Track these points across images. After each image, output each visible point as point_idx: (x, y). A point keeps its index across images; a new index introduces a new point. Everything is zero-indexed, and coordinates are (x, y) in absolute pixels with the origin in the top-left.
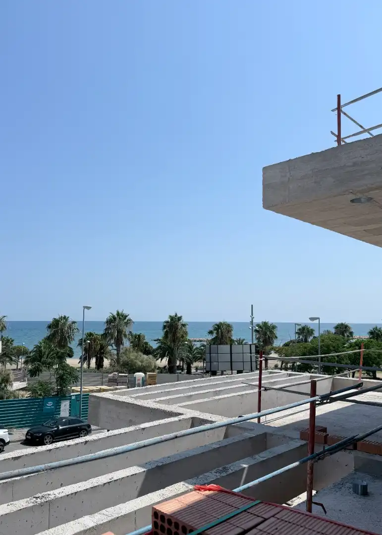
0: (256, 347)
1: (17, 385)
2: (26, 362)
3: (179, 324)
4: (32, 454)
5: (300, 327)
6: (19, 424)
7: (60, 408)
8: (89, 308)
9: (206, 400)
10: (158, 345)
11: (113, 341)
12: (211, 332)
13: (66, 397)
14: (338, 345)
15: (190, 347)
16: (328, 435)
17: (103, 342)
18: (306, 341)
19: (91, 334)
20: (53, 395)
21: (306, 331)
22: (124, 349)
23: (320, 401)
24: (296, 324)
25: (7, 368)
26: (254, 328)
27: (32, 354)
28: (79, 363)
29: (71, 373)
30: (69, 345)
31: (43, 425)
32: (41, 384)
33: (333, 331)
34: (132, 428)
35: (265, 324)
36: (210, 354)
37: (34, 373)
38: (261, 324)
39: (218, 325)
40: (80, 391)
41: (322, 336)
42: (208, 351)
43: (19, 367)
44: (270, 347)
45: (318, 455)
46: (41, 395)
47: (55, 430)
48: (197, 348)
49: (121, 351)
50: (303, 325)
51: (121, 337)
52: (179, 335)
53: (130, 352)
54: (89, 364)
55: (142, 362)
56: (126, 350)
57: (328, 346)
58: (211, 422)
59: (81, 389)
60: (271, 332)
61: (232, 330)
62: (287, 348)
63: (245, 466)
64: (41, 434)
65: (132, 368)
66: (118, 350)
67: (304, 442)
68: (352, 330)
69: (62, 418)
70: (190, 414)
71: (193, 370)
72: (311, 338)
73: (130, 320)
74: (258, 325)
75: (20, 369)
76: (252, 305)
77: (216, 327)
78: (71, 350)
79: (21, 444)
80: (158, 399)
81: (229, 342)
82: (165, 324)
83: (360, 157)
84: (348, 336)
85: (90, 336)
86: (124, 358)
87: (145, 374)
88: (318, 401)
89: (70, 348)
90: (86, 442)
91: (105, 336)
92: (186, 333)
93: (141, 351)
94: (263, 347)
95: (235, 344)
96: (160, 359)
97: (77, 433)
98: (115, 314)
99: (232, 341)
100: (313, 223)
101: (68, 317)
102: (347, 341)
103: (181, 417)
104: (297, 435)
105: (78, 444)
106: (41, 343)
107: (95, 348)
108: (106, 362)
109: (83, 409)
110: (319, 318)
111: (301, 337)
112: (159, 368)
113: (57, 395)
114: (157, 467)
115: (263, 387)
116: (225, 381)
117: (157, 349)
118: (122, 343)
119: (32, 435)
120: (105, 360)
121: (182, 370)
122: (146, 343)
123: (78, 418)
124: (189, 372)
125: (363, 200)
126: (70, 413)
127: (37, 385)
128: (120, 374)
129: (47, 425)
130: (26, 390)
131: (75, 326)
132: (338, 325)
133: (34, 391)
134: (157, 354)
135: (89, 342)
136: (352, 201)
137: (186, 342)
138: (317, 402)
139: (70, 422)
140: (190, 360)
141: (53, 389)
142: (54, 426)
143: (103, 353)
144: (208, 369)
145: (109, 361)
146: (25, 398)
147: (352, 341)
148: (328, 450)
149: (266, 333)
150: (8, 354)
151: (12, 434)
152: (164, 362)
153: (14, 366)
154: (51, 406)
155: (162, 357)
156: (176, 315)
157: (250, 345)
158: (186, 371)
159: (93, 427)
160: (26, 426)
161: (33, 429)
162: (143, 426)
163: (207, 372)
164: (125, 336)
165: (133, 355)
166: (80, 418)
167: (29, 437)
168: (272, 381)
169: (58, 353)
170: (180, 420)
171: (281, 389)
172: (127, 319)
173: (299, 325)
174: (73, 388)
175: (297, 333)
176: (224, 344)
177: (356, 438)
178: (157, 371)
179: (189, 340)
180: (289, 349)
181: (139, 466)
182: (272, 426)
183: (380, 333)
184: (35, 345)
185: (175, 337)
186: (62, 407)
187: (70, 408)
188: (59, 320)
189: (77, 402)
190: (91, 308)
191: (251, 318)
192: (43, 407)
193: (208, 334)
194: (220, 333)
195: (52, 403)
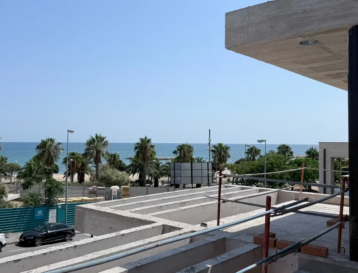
0: (213, 164)
1: (11, 196)
2: (18, 177)
3: (149, 145)
4: (30, 257)
5: (249, 148)
6: (13, 229)
7: (48, 216)
8: (72, 132)
9: (174, 210)
10: (130, 163)
11: (92, 160)
12: (175, 152)
13: (54, 206)
14: (280, 163)
15: (157, 165)
16: (277, 240)
17: (84, 160)
18: (254, 159)
19: (73, 154)
20: (43, 205)
21: (254, 151)
22: (102, 166)
23: (274, 214)
24: (246, 145)
25: (2, 182)
26: (211, 149)
27: (23, 171)
28: (64, 178)
29: (57, 186)
30: (55, 163)
31: (34, 230)
32: (32, 196)
33: (276, 151)
34: (113, 235)
35: (220, 145)
36: (174, 170)
37: (26, 186)
38: (217, 146)
39: (181, 147)
40: (66, 202)
41: (267, 155)
42: (172, 168)
43: (12, 181)
44: (224, 164)
45: (271, 258)
46: (31, 205)
47: (44, 234)
48: (163, 166)
49: (100, 168)
50: (251, 146)
51: (99, 157)
52: (149, 155)
53: (106, 169)
54: (72, 179)
55: (117, 177)
56: (104, 167)
57: (272, 164)
58: (180, 229)
59: (66, 200)
60: (226, 152)
61: (192, 150)
62: (238, 165)
63: (209, 266)
64: (32, 238)
65: (109, 182)
66: (97, 167)
67: (256, 246)
68: (292, 150)
69: (51, 224)
70: (161, 222)
71: (160, 184)
72: (258, 156)
73: (107, 142)
74: (214, 146)
75: (13, 183)
76: (210, 130)
77: (179, 147)
78: (57, 167)
79: (16, 245)
80: (133, 210)
81: (190, 161)
82: (137, 145)
83: (310, 5)
84: (289, 155)
85: (73, 155)
86: (102, 174)
87: (120, 187)
88: (272, 213)
89: (55, 165)
90: (75, 246)
91: (85, 155)
92: (154, 153)
93: (116, 168)
94: (218, 164)
95: (195, 162)
96: (132, 175)
97: (63, 236)
98: (94, 137)
99: (192, 160)
100: (266, 61)
101: (54, 139)
102: (288, 159)
103: (154, 225)
104: (251, 239)
105: (68, 248)
106: (31, 161)
107: (77, 166)
108: (87, 177)
109: (68, 216)
110: (265, 141)
111: (250, 156)
112: (131, 182)
113: (46, 205)
114: (137, 267)
115: (222, 200)
116: (189, 194)
117: (129, 166)
118: (100, 161)
119: (25, 238)
120: (86, 175)
121: (151, 183)
122: (121, 161)
123: (64, 224)
124: (156, 185)
125: (310, 42)
126: (57, 220)
127: (28, 197)
128: (98, 187)
129: (38, 230)
130: (19, 201)
131: (60, 147)
132: (280, 146)
133: (26, 202)
134: (130, 170)
135: (72, 160)
136: (301, 43)
137: (154, 161)
138: (272, 215)
139: (57, 227)
140: (158, 175)
141: (42, 199)
142: (44, 231)
143: (84, 170)
144: (173, 183)
145: (90, 176)
146: (18, 207)
147: (292, 159)
148: (280, 254)
149: (221, 153)
150: (3, 170)
151: (8, 237)
152: (135, 177)
153: (8, 181)
154: (40, 214)
155: (134, 173)
156: (146, 138)
157: (208, 163)
158: (154, 184)
159: (76, 231)
160: (19, 231)
161: (26, 233)
162: (122, 232)
163: (172, 185)
164: (103, 155)
165: (109, 171)
166: (66, 224)
167: (23, 240)
168: (228, 193)
169: (46, 169)
170: (153, 227)
171: (236, 201)
172: (104, 141)
173: (248, 146)
174: (59, 199)
175: (246, 153)
176: (186, 162)
177: (302, 243)
178: (130, 184)
179: (156, 158)
180: (240, 166)
181: (121, 266)
182: (229, 231)
183: (315, 153)
184: (26, 163)
185: (145, 157)
186: (50, 215)
187: (57, 215)
188: (46, 142)
189: (63, 210)
190: (74, 131)
191: (209, 140)
192: (34, 215)
193: (173, 154)
194: (183, 153)
195: (42, 211)
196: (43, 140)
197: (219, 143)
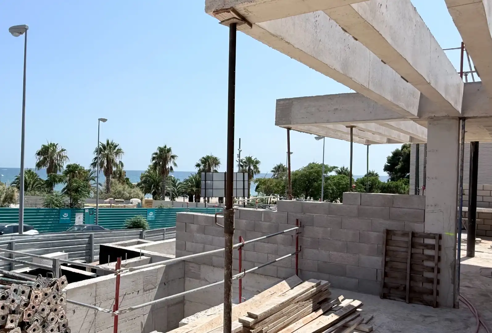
3: (169, 155)
7: (74, 220)
8: (104, 120)
12: (198, 165)
13: (80, 209)
15: (174, 182)
21: (281, 168)
36: (205, 181)
39: (206, 159)
42: (203, 178)
46: (57, 206)
48: (180, 183)
51: (110, 167)
55: (130, 193)
60: (255, 167)
61: (219, 163)
66: (108, 180)
73: (120, 150)
76: (240, 139)
77: (203, 159)
82: (154, 156)
91: (94, 165)
92: (175, 165)
98: (105, 143)
101: (57, 144)
118: (111, 172)
128: (116, 200)
131: (64, 154)
134: (143, 187)
139: (93, 228)
140: (176, 193)
144: (203, 196)
149: (250, 167)
154: (66, 217)
156: (165, 147)
164: (115, 165)
172: (117, 148)
175: (273, 171)
183: (347, 172)
184: (16, 176)
185: (164, 169)
186: (77, 220)
187: (84, 220)
188: (48, 147)
189: (90, 215)
190: (106, 120)
191: (239, 151)
192: (59, 218)
193: (196, 167)
194: (207, 166)
195: (67, 214)
196: (43, 145)
197: (248, 157)
